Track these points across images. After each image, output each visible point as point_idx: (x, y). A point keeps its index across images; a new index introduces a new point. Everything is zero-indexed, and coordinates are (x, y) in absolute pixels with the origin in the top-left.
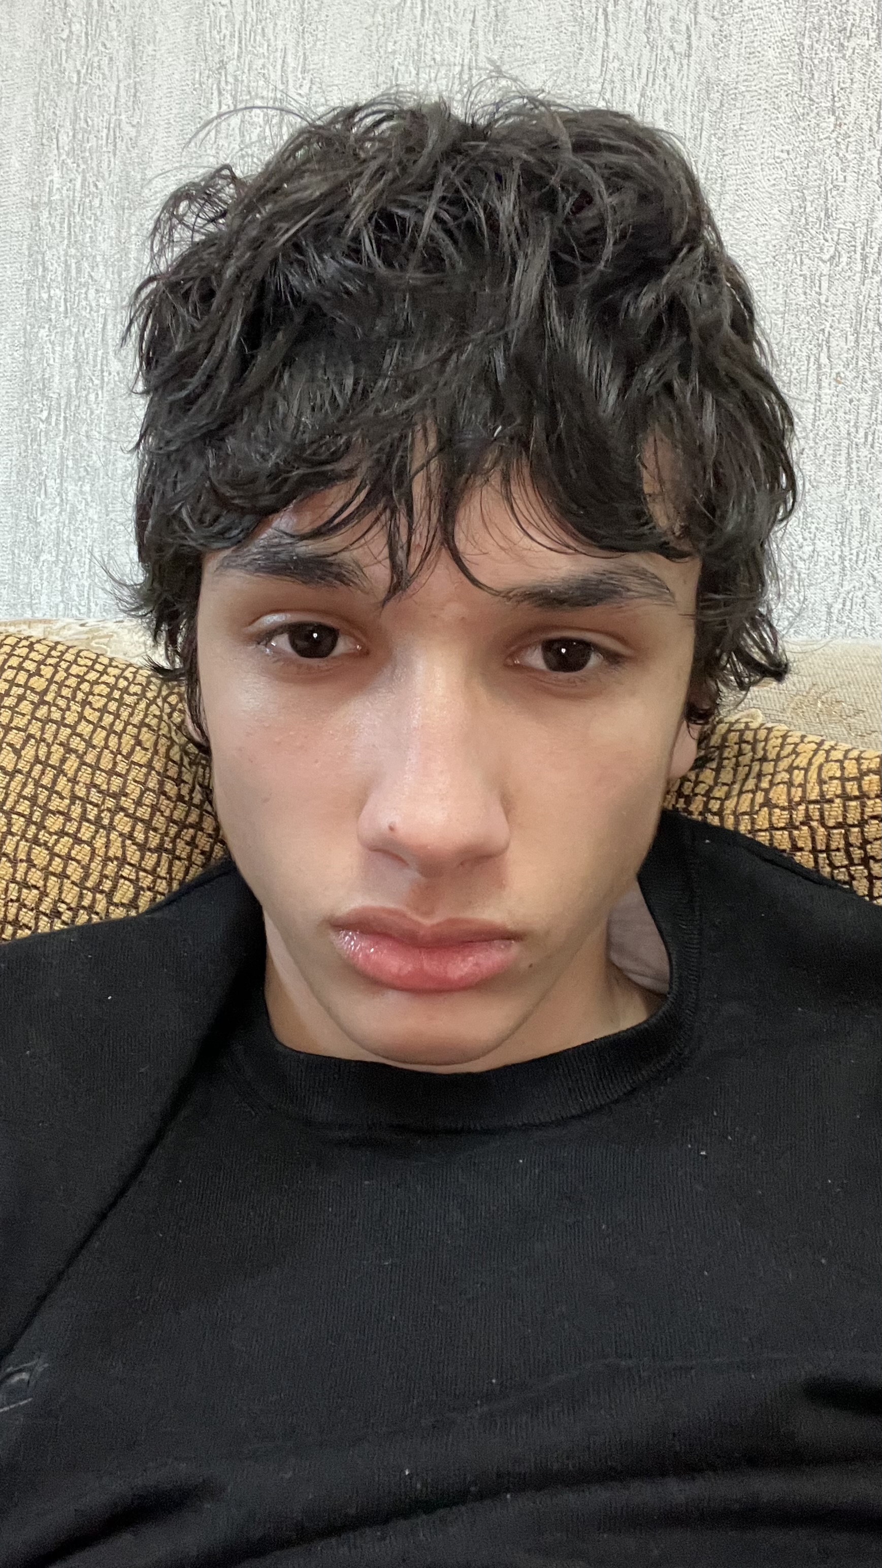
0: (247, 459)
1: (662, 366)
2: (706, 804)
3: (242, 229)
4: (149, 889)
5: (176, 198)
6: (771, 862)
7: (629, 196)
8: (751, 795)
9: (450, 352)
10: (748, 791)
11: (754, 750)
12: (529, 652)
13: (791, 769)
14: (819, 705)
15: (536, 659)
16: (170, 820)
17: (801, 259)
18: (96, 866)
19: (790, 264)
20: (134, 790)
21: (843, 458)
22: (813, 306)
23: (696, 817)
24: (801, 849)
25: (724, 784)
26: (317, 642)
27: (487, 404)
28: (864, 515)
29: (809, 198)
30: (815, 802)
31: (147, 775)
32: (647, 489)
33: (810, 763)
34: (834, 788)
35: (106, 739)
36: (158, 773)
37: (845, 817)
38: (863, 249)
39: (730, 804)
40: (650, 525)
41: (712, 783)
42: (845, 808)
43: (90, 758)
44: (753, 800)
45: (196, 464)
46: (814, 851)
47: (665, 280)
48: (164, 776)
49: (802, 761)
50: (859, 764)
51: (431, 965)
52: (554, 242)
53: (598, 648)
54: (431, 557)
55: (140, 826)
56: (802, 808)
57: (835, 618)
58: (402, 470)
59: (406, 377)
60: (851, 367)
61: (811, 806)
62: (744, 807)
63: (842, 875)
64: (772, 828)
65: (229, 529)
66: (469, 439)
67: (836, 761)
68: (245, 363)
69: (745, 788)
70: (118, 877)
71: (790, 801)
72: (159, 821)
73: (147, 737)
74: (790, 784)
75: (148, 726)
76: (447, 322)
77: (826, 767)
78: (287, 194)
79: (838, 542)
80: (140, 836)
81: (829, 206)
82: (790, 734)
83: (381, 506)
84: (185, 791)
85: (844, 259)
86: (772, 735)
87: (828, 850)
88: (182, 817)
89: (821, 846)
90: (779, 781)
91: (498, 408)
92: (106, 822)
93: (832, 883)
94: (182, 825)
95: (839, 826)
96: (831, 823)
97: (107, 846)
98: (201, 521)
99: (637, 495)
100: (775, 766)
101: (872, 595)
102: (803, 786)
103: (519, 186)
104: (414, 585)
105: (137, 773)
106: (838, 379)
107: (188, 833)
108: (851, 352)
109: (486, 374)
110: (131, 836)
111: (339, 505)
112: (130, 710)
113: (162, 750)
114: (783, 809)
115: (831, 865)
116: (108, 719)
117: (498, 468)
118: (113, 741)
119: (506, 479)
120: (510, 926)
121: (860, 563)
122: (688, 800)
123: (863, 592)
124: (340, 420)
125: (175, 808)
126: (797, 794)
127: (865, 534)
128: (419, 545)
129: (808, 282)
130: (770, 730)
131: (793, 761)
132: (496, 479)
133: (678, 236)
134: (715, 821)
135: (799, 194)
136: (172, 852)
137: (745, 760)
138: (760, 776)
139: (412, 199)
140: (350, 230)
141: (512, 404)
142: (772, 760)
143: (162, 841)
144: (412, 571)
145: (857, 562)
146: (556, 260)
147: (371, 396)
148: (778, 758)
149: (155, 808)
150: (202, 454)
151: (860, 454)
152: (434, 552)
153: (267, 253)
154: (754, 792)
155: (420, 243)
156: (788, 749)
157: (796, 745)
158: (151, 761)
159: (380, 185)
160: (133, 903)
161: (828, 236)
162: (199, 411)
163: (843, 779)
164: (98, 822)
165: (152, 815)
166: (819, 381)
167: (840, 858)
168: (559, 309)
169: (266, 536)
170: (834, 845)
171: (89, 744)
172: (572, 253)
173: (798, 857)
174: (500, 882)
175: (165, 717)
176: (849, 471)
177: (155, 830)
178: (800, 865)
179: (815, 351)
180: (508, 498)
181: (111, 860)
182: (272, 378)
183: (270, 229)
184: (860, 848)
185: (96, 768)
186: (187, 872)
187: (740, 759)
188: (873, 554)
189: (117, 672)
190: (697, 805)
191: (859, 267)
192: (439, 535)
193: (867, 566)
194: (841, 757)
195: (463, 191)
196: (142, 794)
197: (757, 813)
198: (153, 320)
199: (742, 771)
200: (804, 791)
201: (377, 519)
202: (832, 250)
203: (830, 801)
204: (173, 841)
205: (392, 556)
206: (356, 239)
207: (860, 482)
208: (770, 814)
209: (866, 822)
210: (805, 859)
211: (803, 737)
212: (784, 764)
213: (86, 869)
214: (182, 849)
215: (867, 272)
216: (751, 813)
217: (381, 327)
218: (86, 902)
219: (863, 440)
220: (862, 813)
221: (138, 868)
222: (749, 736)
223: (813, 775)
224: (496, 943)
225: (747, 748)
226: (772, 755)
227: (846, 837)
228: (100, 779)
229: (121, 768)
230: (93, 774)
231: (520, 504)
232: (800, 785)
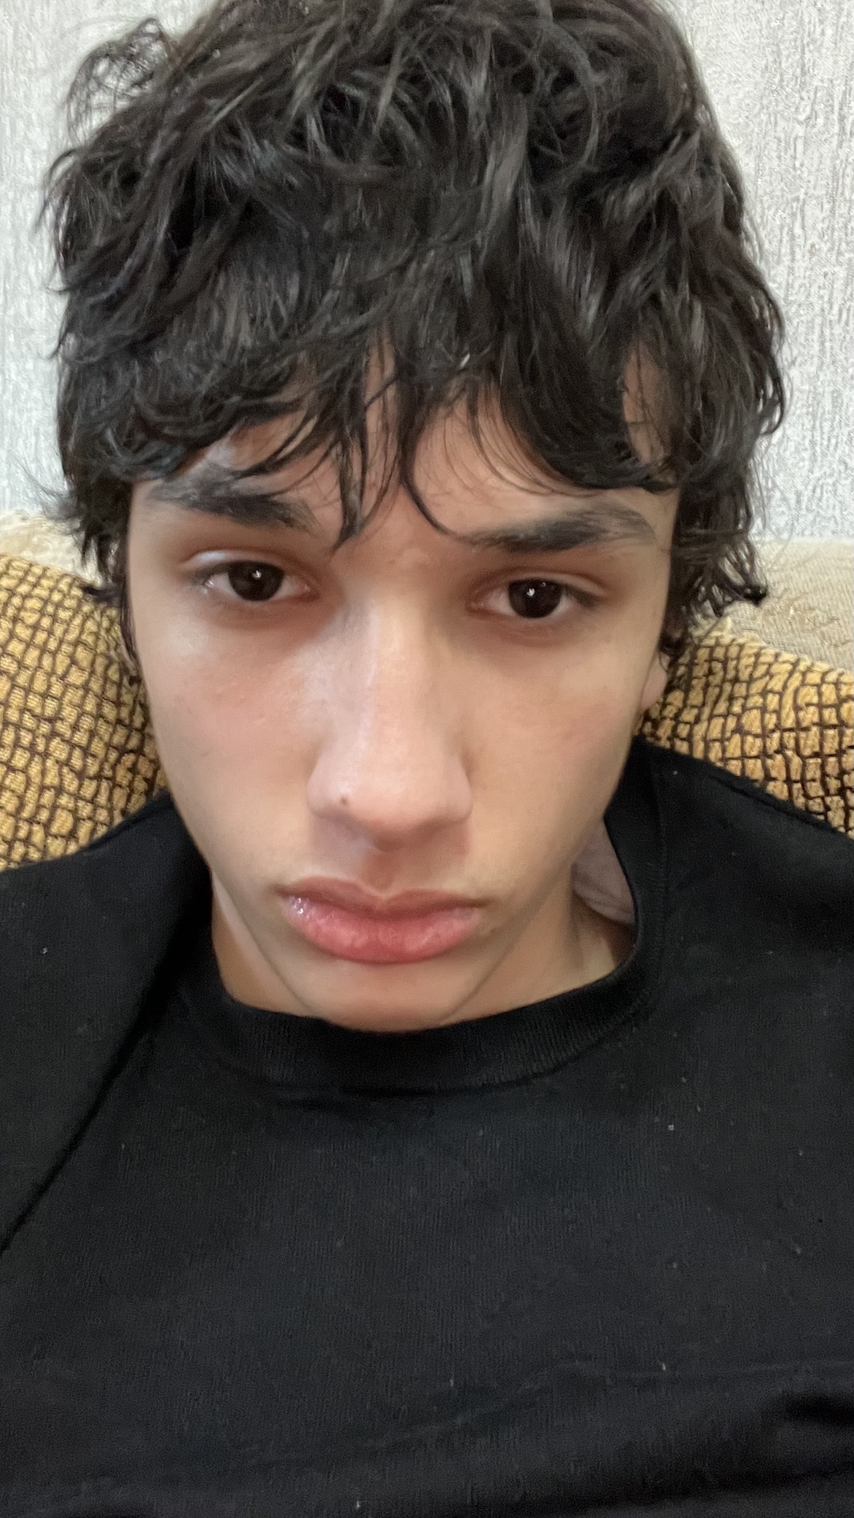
0: (177, 379)
1: (649, 274)
2: (674, 729)
3: (168, 105)
4: (90, 818)
5: (93, 59)
6: (743, 792)
7: (618, 73)
8: (721, 720)
9: (409, 261)
10: (719, 716)
11: (725, 669)
12: (495, 593)
13: (764, 693)
14: (792, 612)
15: (501, 603)
16: (108, 746)
17: (776, 119)
18: (31, 795)
19: (763, 126)
20: (69, 713)
21: (815, 337)
22: (787, 171)
23: (665, 743)
24: (774, 779)
25: (693, 707)
26: (259, 583)
27: (452, 323)
28: (836, 396)
29: (785, 53)
30: (791, 730)
31: (84, 697)
32: (629, 417)
33: (785, 687)
34: (810, 716)
35: (40, 658)
36: (96, 696)
37: (821, 746)
38: (841, 109)
39: (700, 730)
40: (632, 459)
41: (680, 705)
42: (822, 736)
43: (22, 680)
44: (724, 726)
45: (122, 379)
46: (789, 781)
47: (655, 174)
48: (101, 698)
49: (776, 684)
50: (838, 689)
51: (386, 935)
52: (531, 134)
53: (571, 590)
54: (387, 498)
55: (77, 753)
56: (776, 736)
57: (804, 506)
58: (355, 396)
59: (359, 289)
60: (826, 238)
61: (786, 734)
62: (715, 733)
63: (816, 806)
64: (744, 757)
65: (158, 457)
66: (431, 366)
67: (813, 685)
68: (174, 264)
69: (716, 712)
70: (54, 808)
71: (764, 727)
72: (97, 747)
73: (82, 655)
74: (764, 710)
75: (85, 644)
76: (407, 222)
77: (803, 691)
78: (217, 64)
79: (808, 426)
80: (77, 762)
81: (806, 61)
82: (763, 651)
83: (331, 438)
84: (124, 713)
85: (821, 121)
86: (744, 652)
87: (803, 781)
88: (123, 741)
89: (796, 776)
90: (751, 705)
91: (463, 327)
92: (41, 747)
93: (806, 817)
94: (123, 751)
95: (816, 755)
96: (807, 752)
97: (43, 773)
98: (128, 445)
99: (616, 423)
100: (748, 689)
101: (843, 482)
102: (778, 712)
103: (491, 61)
104: (368, 530)
105: (73, 696)
106: (813, 251)
107: (129, 759)
108: (827, 222)
109: (450, 285)
110: (67, 763)
111: (285, 436)
112: (65, 626)
113: (99, 669)
114: (756, 736)
115: (807, 796)
116: (41, 637)
117: (465, 397)
118: (47, 662)
119: (472, 411)
120: (472, 894)
121: (832, 448)
122: (656, 724)
123: (834, 479)
124: (285, 336)
125: (114, 732)
126: (771, 720)
127: (838, 417)
128: (374, 484)
129: (783, 144)
130: (741, 647)
131: (767, 684)
132: (461, 409)
133: (673, 120)
134: (682, 747)
135: (775, 48)
136: (112, 779)
137: (716, 680)
138: (731, 699)
139: (363, 75)
140: (293, 112)
141: (481, 324)
142: (744, 682)
143: (101, 769)
144: (367, 511)
145: (828, 446)
146: (532, 153)
147: (320, 310)
148: (751, 680)
149: (92, 734)
150: (128, 368)
151: (834, 331)
152: (391, 491)
153: (197, 135)
154: (725, 716)
155: (375, 128)
156: (762, 669)
157: (770, 665)
158: (87, 682)
159: (329, 55)
160: (72, 835)
161: (804, 94)
162: (121, 319)
163: (821, 706)
164: (32, 748)
165: (90, 742)
166: (793, 253)
167: (815, 789)
168: (535, 211)
169: (198, 468)
170: (809, 776)
171: (21, 665)
172: (551, 145)
173: (771, 787)
174: (460, 847)
175: (103, 633)
176: (822, 351)
177: (94, 756)
178: (771, 797)
179: (788, 221)
180: (475, 431)
181: (48, 788)
182: (207, 280)
183: (198, 109)
184: (836, 778)
185: (28, 690)
186: (128, 800)
187: (711, 678)
188: (845, 439)
189: (51, 583)
190: (664, 731)
191: (836, 129)
192: (396, 473)
193: (839, 452)
194: (817, 680)
195: (425, 66)
196: (79, 717)
197: (728, 739)
198: (71, 206)
199: (713, 692)
200: (779, 718)
201: (326, 455)
202: (808, 109)
203: (806, 729)
204: (114, 767)
205: (344, 497)
206: (300, 122)
207: (834, 362)
208: (743, 742)
209: (844, 752)
210: (778, 790)
211: (777, 656)
212: (757, 687)
213: (21, 799)
214: (123, 776)
215: (845, 134)
216: (722, 740)
217: (331, 225)
218: (22, 834)
219: (836, 317)
220: (840, 743)
221: (77, 797)
222: (719, 653)
223: (788, 700)
224: (457, 911)
225: (717, 666)
226: (744, 675)
227: (823, 767)
228: (34, 702)
229: (56, 690)
230: (26, 696)
231: (487, 437)
232: (775, 711)
